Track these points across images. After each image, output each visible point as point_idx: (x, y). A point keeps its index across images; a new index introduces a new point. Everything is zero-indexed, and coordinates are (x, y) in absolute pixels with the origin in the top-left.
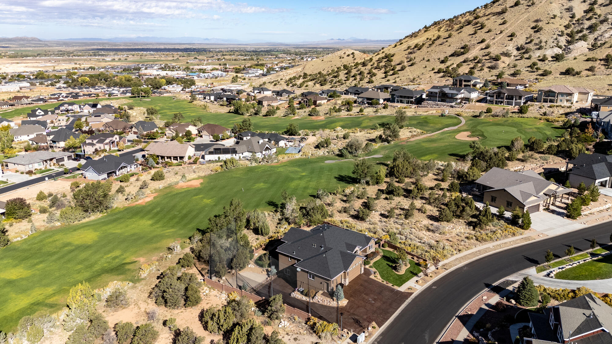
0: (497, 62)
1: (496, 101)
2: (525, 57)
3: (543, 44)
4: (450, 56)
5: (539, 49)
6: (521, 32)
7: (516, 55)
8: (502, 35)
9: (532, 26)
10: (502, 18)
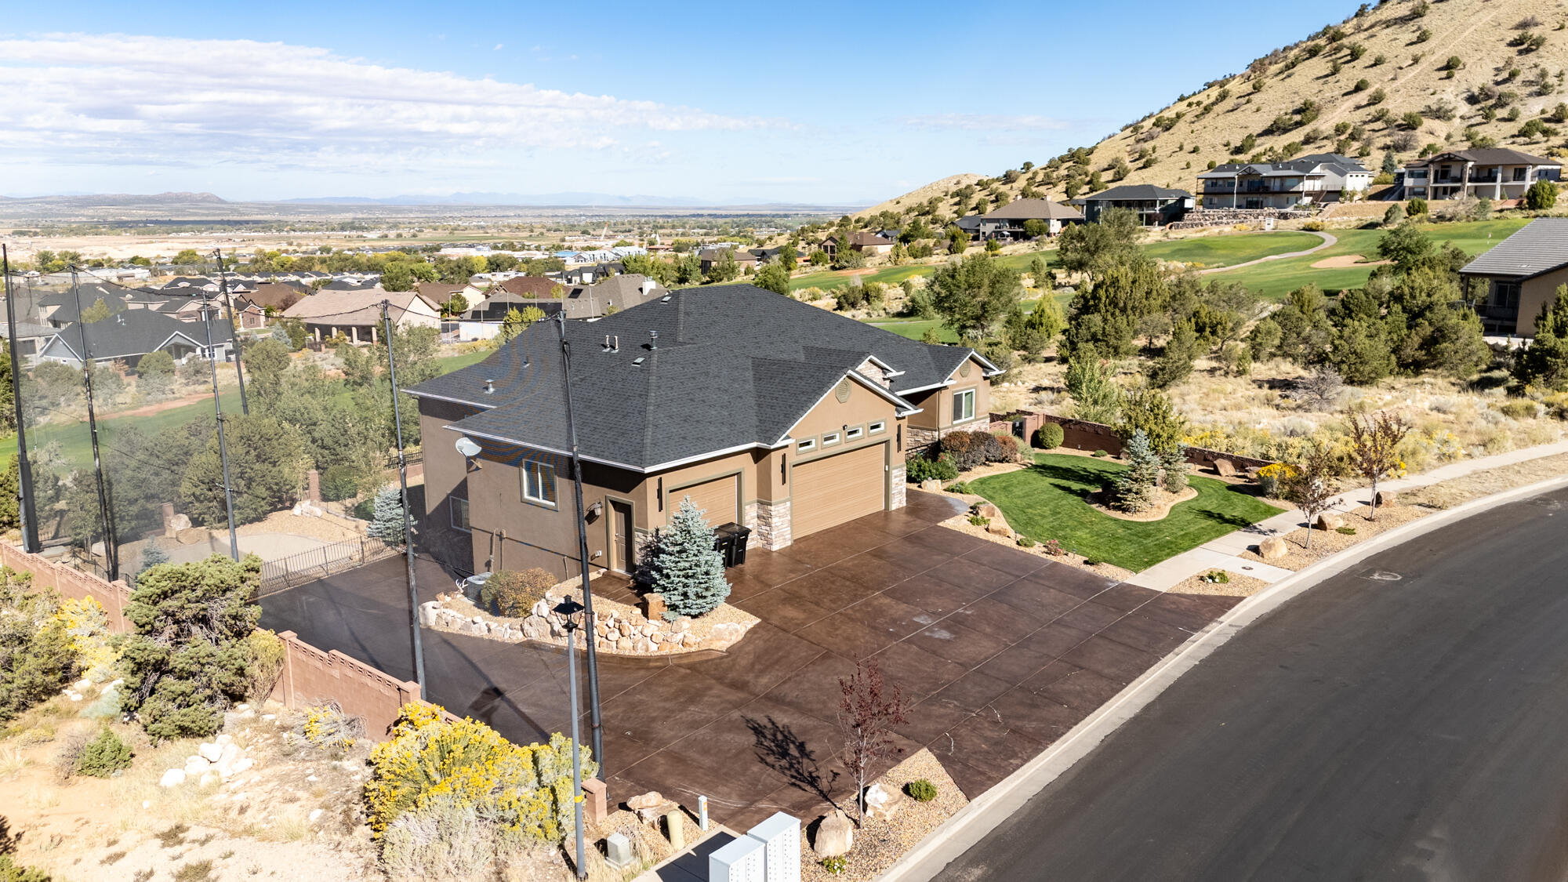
0: (1411, 132)
1: (1436, 189)
2: (1499, 116)
3: (1551, 80)
4: (1259, 135)
5: (1539, 94)
6: (1478, 55)
7: (1468, 115)
8: (1417, 69)
9: (1509, 39)
10: (1415, 28)
